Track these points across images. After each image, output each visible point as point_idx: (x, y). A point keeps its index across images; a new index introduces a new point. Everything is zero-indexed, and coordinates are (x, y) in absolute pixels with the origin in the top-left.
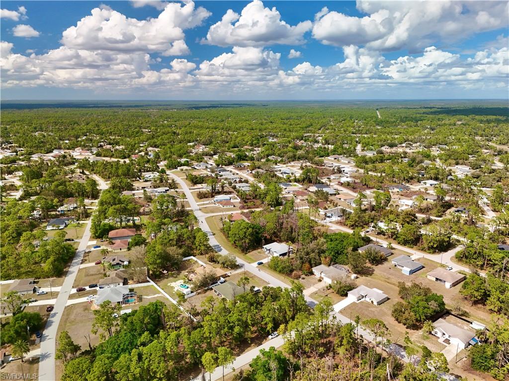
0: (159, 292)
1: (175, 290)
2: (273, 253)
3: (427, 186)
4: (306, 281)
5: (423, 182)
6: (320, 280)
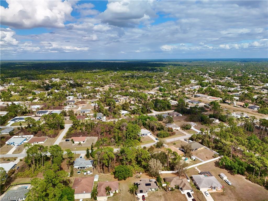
0: (194, 168)
1: (189, 163)
2: (147, 135)
3: (71, 99)
4: (177, 133)
5: (67, 98)
6: (177, 130)
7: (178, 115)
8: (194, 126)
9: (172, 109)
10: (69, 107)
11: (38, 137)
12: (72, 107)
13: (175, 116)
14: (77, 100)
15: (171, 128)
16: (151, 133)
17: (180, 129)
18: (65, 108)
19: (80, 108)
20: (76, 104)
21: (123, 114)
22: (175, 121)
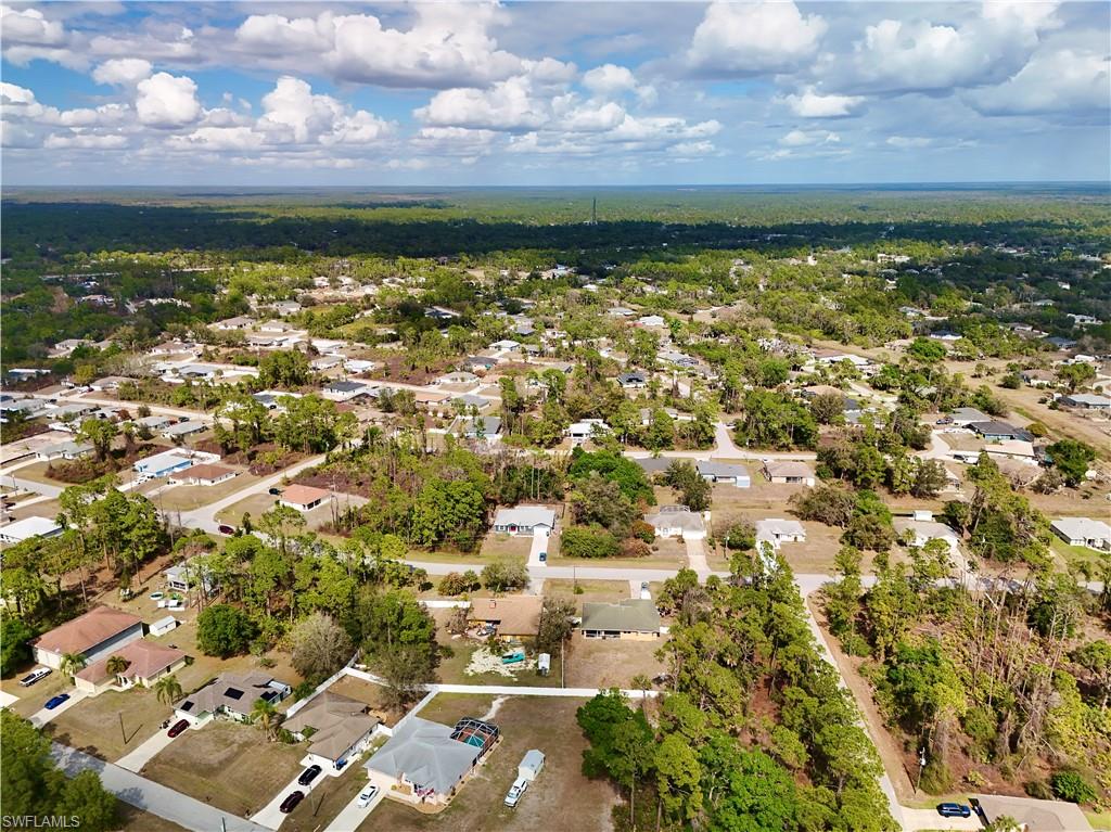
0: (493, 697)
1: (509, 674)
2: (531, 530)
3: (504, 351)
4: (665, 552)
5: (494, 345)
6: (681, 540)
7: (795, 478)
8: (791, 539)
9: (817, 446)
10: (448, 381)
11: (229, 463)
12: (459, 380)
13: (773, 479)
14: (510, 359)
15: (647, 525)
16: (548, 529)
17: (704, 540)
18: (434, 383)
19: (478, 390)
20: (480, 375)
21: (581, 435)
22: (746, 502)
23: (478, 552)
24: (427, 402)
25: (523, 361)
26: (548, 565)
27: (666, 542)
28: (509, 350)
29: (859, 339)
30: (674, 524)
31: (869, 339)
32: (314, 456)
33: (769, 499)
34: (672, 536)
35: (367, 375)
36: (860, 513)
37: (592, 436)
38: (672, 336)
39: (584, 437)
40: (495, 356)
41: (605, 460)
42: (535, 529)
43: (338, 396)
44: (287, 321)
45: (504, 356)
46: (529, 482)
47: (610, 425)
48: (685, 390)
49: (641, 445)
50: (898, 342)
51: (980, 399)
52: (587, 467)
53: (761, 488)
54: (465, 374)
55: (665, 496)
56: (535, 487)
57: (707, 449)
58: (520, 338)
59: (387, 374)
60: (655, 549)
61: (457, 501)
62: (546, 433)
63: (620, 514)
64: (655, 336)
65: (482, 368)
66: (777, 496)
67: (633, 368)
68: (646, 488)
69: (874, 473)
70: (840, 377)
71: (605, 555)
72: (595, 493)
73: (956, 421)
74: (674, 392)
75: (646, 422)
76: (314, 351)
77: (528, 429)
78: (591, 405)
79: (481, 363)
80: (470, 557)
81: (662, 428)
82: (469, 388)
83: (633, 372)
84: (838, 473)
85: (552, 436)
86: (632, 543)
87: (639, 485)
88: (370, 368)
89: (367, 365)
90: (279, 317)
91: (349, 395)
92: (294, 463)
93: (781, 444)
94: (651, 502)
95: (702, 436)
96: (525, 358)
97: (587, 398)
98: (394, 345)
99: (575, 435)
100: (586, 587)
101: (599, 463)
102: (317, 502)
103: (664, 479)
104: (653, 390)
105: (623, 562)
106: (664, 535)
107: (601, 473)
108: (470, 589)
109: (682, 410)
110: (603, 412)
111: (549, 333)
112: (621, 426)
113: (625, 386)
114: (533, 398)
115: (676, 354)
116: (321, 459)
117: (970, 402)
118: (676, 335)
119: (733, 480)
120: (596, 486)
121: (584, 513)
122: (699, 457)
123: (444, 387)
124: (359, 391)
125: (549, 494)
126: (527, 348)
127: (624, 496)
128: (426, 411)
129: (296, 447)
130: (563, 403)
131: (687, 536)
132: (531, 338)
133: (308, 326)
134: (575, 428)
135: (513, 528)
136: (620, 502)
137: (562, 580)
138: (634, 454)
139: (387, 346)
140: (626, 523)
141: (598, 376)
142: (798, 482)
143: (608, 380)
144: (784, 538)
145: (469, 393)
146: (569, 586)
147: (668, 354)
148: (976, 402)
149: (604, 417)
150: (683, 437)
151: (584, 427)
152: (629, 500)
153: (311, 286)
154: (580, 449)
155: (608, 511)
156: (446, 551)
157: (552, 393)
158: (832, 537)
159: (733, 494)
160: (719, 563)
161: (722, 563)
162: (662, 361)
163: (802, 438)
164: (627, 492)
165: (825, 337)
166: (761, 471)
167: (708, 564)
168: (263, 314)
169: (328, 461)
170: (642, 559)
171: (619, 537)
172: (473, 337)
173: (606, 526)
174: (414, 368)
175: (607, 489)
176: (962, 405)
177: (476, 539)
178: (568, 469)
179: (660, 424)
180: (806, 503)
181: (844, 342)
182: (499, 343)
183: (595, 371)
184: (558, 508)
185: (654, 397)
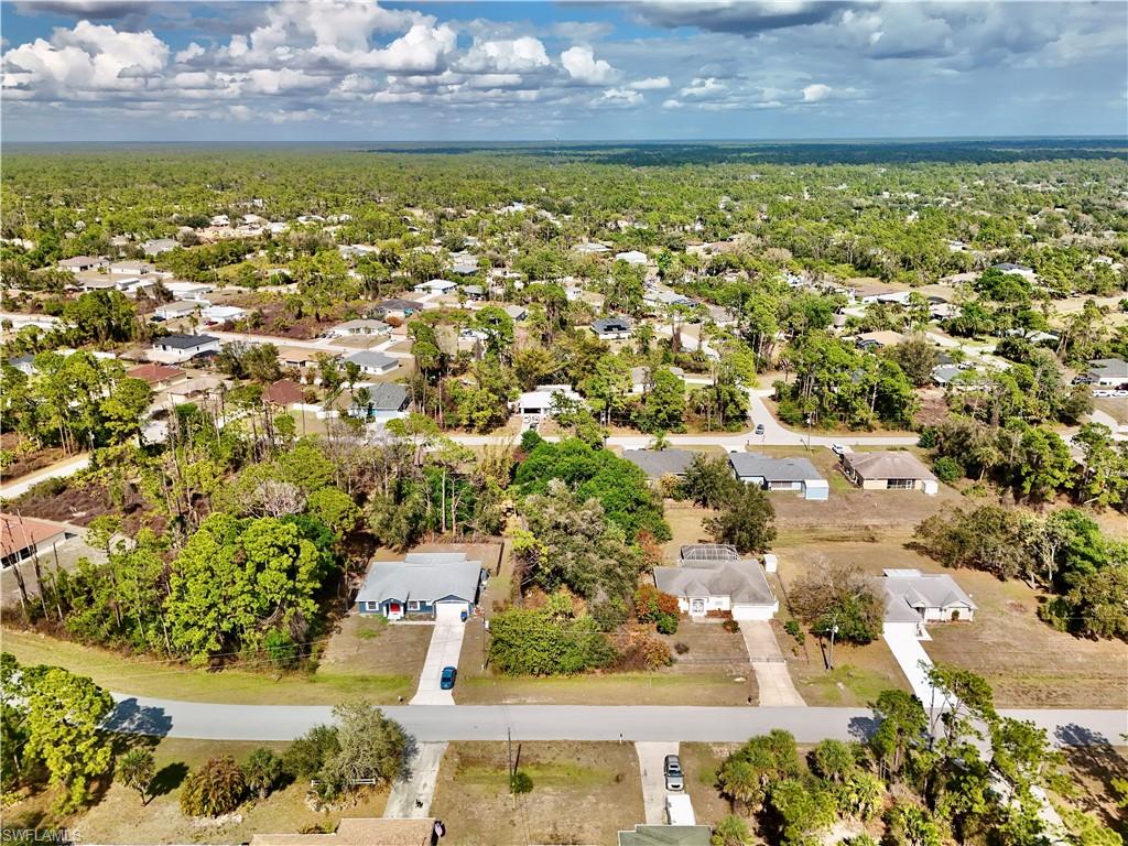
2: (432, 609)
3: (433, 295)
4: (701, 656)
5: (421, 286)
6: (732, 626)
7: (902, 482)
8: (947, 616)
9: (915, 421)
10: (345, 333)
13: (867, 485)
14: (441, 303)
15: (662, 595)
16: (465, 607)
17: (775, 622)
18: (324, 336)
19: (387, 344)
20: (395, 324)
21: (535, 411)
22: (828, 529)
23: (315, 667)
24: (303, 363)
25: (459, 306)
26: (459, 701)
27: (702, 628)
28: (441, 291)
29: (903, 274)
30: (715, 589)
31: (919, 274)
32: (73, 459)
33: (868, 522)
34: (712, 614)
35: (230, 326)
36: (1087, 565)
37: (555, 412)
38: (661, 274)
39: (542, 415)
40: (419, 301)
41: (575, 459)
42: (438, 605)
43: (172, 355)
44: (152, 262)
45: (435, 300)
46: (435, 501)
47: (582, 393)
48: (689, 341)
49: (634, 425)
50: (957, 277)
51: (1120, 346)
52: (542, 471)
53: (847, 499)
54: (372, 323)
55: (687, 521)
56: (448, 511)
57: (738, 429)
58: (460, 278)
59: (258, 324)
60: (682, 649)
61: (260, 567)
62: (479, 409)
63: (609, 572)
64: (640, 272)
65: (399, 314)
66: (879, 514)
67: (612, 313)
68: (651, 508)
69: (1057, 473)
70: (906, 320)
71: (581, 670)
72: (557, 526)
73: (1102, 380)
74: (673, 343)
75: (638, 389)
76: (169, 297)
77: (452, 403)
78: (553, 363)
79: (398, 308)
80: (296, 683)
81: (667, 397)
82: (375, 341)
83: (612, 317)
84: (973, 470)
85: (488, 413)
86: (631, 635)
87: (639, 502)
88: (237, 317)
89: (234, 313)
90: (143, 258)
91: (187, 354)
92: (40, 468)
93: (858, 419)
94: (662, 535)
95: (731, 410)
96: (461, 301)
97: (547, 354)
98: (283, 289)
99: (527, 411)
100: (538, 766)
101: (565, 463)
102: (25, 553)
103: (679, 488)
104: (644, 341)
105: (618, 683)
106: (697, 609)
107: (568, 483)
108: (262, 793)
109: (688, 369)
110: (572, 373)
111: (498, 272)
112: (602, 396)
113: (602, 337)
114: (464, 355)
115: (670, 295)
116: (82, 461)
117: (1107, 350)
118: (666, 272)
119: (796, 486)
120: (561, 511)
121: (536, 569)
122: (731, 443)
123: (339, 340)
124: (203, 348)
125: (475, 525)
126: (466, 289)
127: (614, 529)
128: (296, 377)
129: (53, 440)
130: (509, 361)
131: (741, 613)
132: (473, 279)
133: (175, 267)
134: (527, 400)
135: (394, 606)
136: (608, 545)
137: (483, 745)
138: (625, 443)
139: (274, 290)
140: (621, 590)
141: (563, 323)
142: (908, 488)
143: (576, 328)
144: (933, 614)
145: (372, 349)
146: (502, 767)
147: (658, 295)
148: (1115, 350)
149: (574, 382)
150: (698, 411)
151: (542, 397)
152: (622, 535)
153: (203, 224)
154: (535, 435)
155: (584, 568)
156: (246, 668)
157: (494, 345)
158: (1019, 607)
159: (803, 513)
160: (818, 681)
161: (824, 680)
162: (650, 304)
163: (890, 409)
164: (618, 520)
165: (857, 273)
166: (836, 467)
167: (797, 689)
168: (123, 254)
169: (95, 467)
170: (656, 674)
171: (606, 621)
172: (395, 278)
173: (582, 594)
174: (300, 315)
175: (580, 517)
176: (1098, 354)
177: (309, 637)
178: (513, 473)
179: (661, 391)
180: (954, 536)
181: (884, 278)
182: (428, 283)
183: (560, 316)
184: (488, 552)
185: (645, 350)
